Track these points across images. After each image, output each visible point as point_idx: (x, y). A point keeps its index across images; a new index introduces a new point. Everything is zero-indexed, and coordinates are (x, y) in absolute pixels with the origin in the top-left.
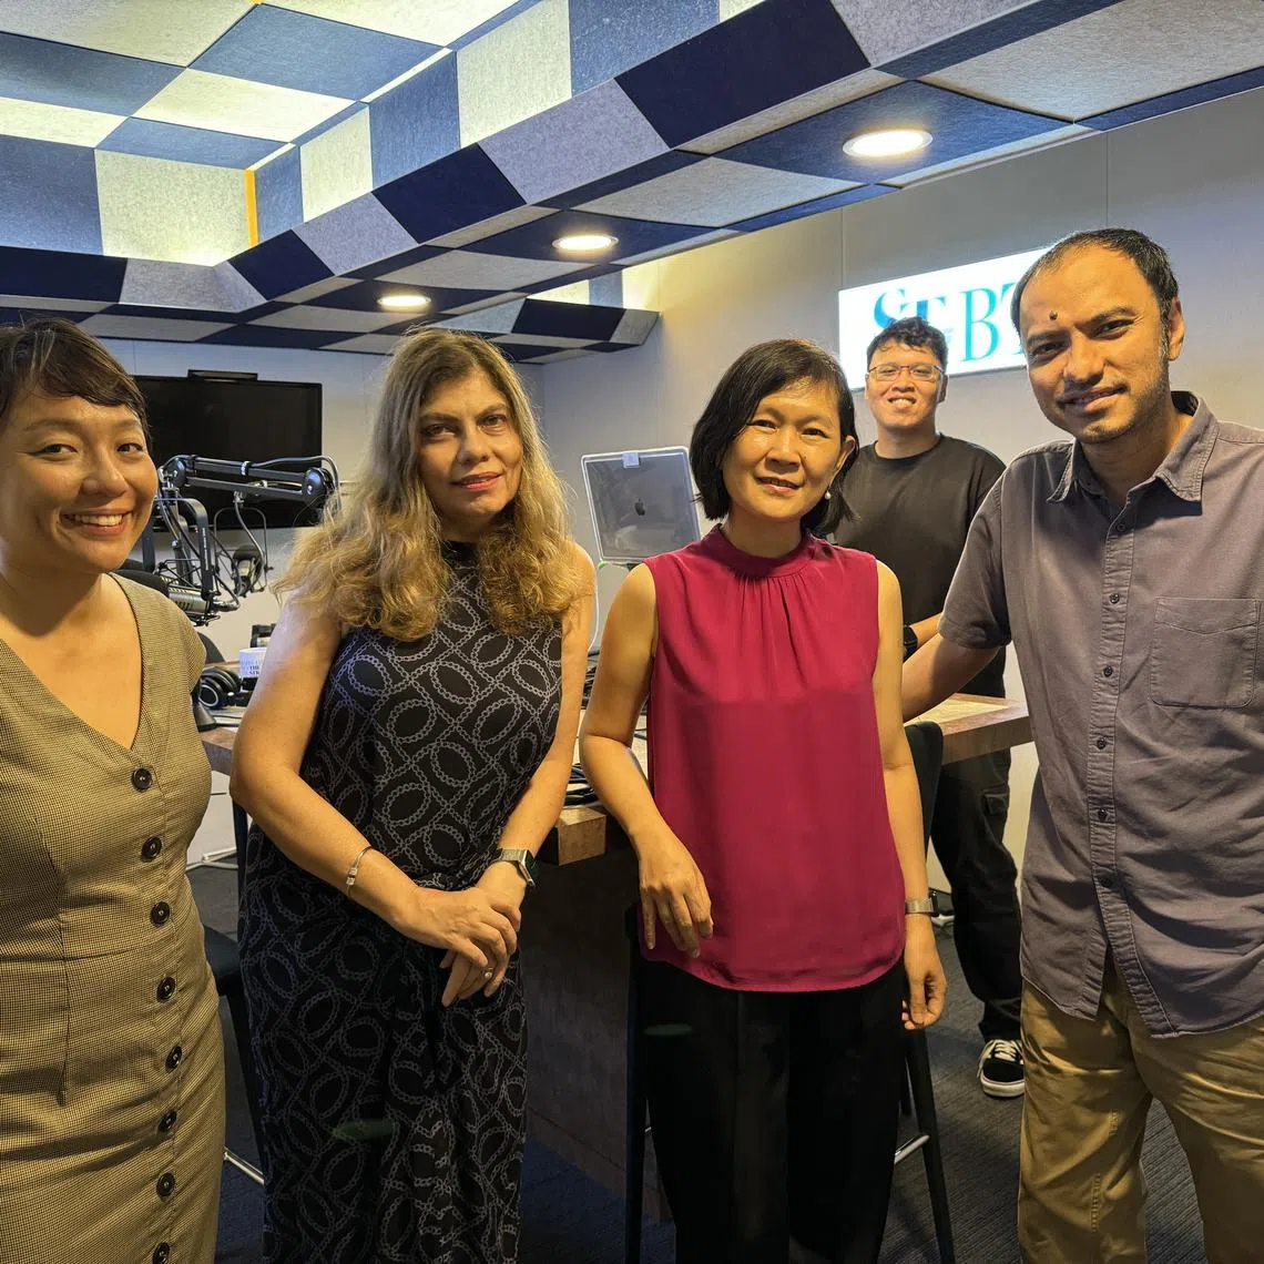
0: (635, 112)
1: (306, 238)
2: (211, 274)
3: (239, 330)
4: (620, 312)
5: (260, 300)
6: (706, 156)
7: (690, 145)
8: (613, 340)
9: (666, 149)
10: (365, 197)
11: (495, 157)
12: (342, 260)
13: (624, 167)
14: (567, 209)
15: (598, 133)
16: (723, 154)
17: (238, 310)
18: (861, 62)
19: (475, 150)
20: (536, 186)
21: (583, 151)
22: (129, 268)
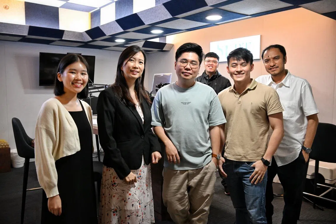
0: (166, 10)
1: (101, 28)
2: (81, 34)
3: (86, 45)
4: (165, 44)
5: (91, 39)
6: (180, 18)
7: (176, 16)
8: (164, 49)
9: (172, 17)
10: (114, 21)
11: (140, 16)
12: (108, 33)
13: (164, 19)
14: (153, 26)
15: (159, 13)
16: (182, 18)
17: (86, 41)
18: (206, 5)
19: (136, 14)
20: (147, 22)
21: (156, 16)
22: (65, 32)
